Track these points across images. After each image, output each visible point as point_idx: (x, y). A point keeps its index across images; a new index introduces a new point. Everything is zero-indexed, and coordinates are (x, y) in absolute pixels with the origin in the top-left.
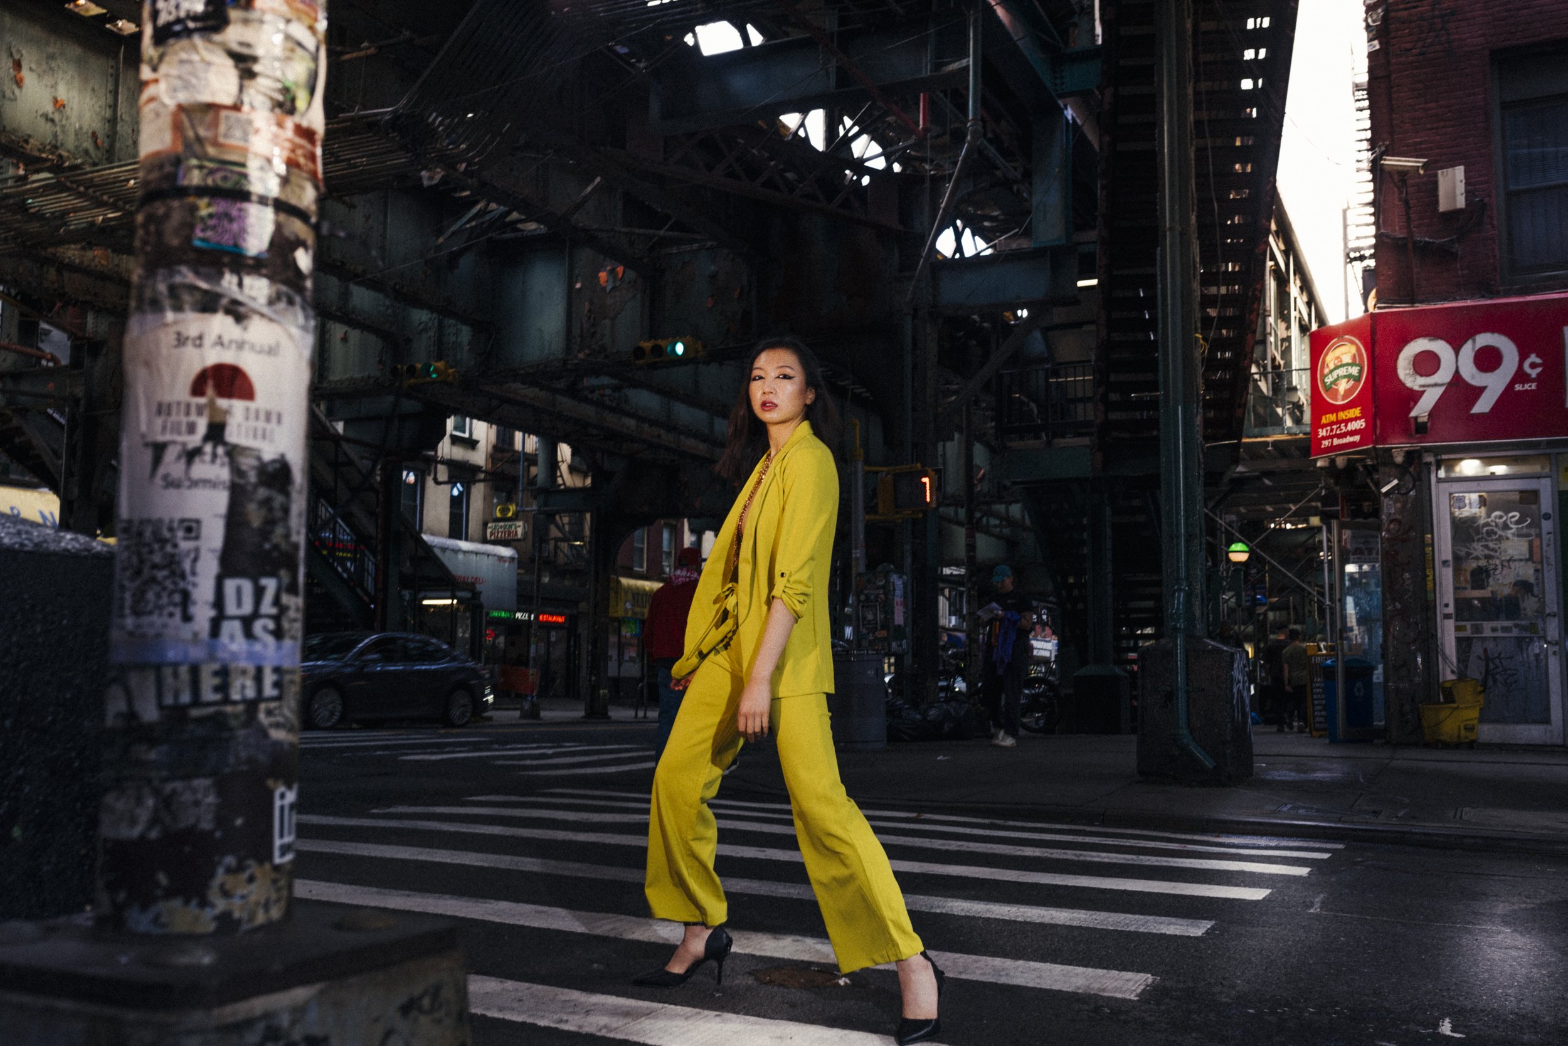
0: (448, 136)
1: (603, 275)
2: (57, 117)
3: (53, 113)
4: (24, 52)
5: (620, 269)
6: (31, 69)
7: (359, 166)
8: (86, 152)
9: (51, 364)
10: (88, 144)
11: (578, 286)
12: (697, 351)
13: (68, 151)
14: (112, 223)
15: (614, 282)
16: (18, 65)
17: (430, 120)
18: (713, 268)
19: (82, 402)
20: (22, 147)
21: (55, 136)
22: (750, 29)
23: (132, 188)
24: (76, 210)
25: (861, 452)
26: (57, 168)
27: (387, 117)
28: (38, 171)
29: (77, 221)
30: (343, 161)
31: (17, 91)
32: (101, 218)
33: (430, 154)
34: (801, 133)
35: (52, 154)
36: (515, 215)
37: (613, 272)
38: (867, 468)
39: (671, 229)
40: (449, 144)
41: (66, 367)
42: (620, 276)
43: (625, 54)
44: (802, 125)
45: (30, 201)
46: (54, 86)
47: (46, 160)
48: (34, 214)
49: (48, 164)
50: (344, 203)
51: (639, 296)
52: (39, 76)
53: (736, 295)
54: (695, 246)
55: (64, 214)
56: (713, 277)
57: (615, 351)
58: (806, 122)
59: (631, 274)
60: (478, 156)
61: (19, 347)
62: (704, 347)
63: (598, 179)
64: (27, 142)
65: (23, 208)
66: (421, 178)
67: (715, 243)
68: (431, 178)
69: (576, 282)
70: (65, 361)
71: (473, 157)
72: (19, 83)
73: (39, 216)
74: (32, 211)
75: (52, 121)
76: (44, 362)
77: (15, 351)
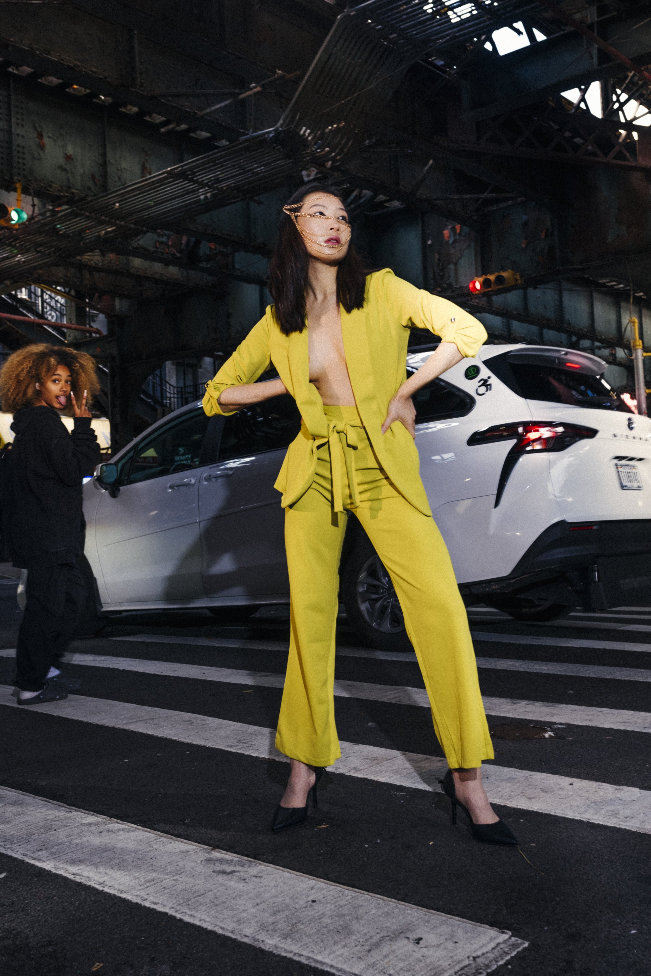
0: (316, 144)
1: (446, 232)
2: (68, 167)
3: (65, 164)
4: (44, 126)
5: (458, 227)
6: (49, 137)
7: (260, 173)
8: (89, 188)
9: (98, 335)
10: (90, 184)
11: (429, 242)
12: (516, 280)
13: (78, 189)
14: (111, 235)
15: (455, 236)
16: (40, 136)
17: (302, 133)
18: (525, 217)
19: (117, 359)
20: (48, 190)
21: (68, 180)
22: (536, 32)
23: (117, 209)
24: (89, 228)
25: (639, 342)
26: (70, 202)
27: (271, 135)
28: (60, 205)
29: (90, 235)
30: (249, 171)
31: (41, 153)
32: (103, 232)
33: (305, 157)
34: (582, 105)
35: (67, 193)
36: (381, 197)
37: (453, 229)
38: (645, 354)
39: (491, 192)
40: (317, 149)
41: (106, 336)
42: (458, 231)
43: (442, 65)
44: (583, 99)
45: (59, 226)
46: (64, 147)
47: (64, 197)
48: (62, 234)
49: (65, 200)
50: (255, 201)
51: (472, 245)
52: (55, 141)
53: (543, 236)
54: (510, 202)
55: (81, 232)
56: (526, 224)
57: (458, 286)
58: (587, 96)
59: (466, 229)
60: (340, 155)
61: (77, 326)
62: (522, 277)
63: (431, 162)
64: (50, 186)
65: (56, 232)
66: (302, 176)
67: (523, 199)
68: (309, 175)
69: (428, 240)
70: (105, 333)
71: (336, 156)
72: (42, 147)
73: (66, 236)
74: (61, 232)
75: (65, 170)
76: (94, 335)
77: (75, 329)
